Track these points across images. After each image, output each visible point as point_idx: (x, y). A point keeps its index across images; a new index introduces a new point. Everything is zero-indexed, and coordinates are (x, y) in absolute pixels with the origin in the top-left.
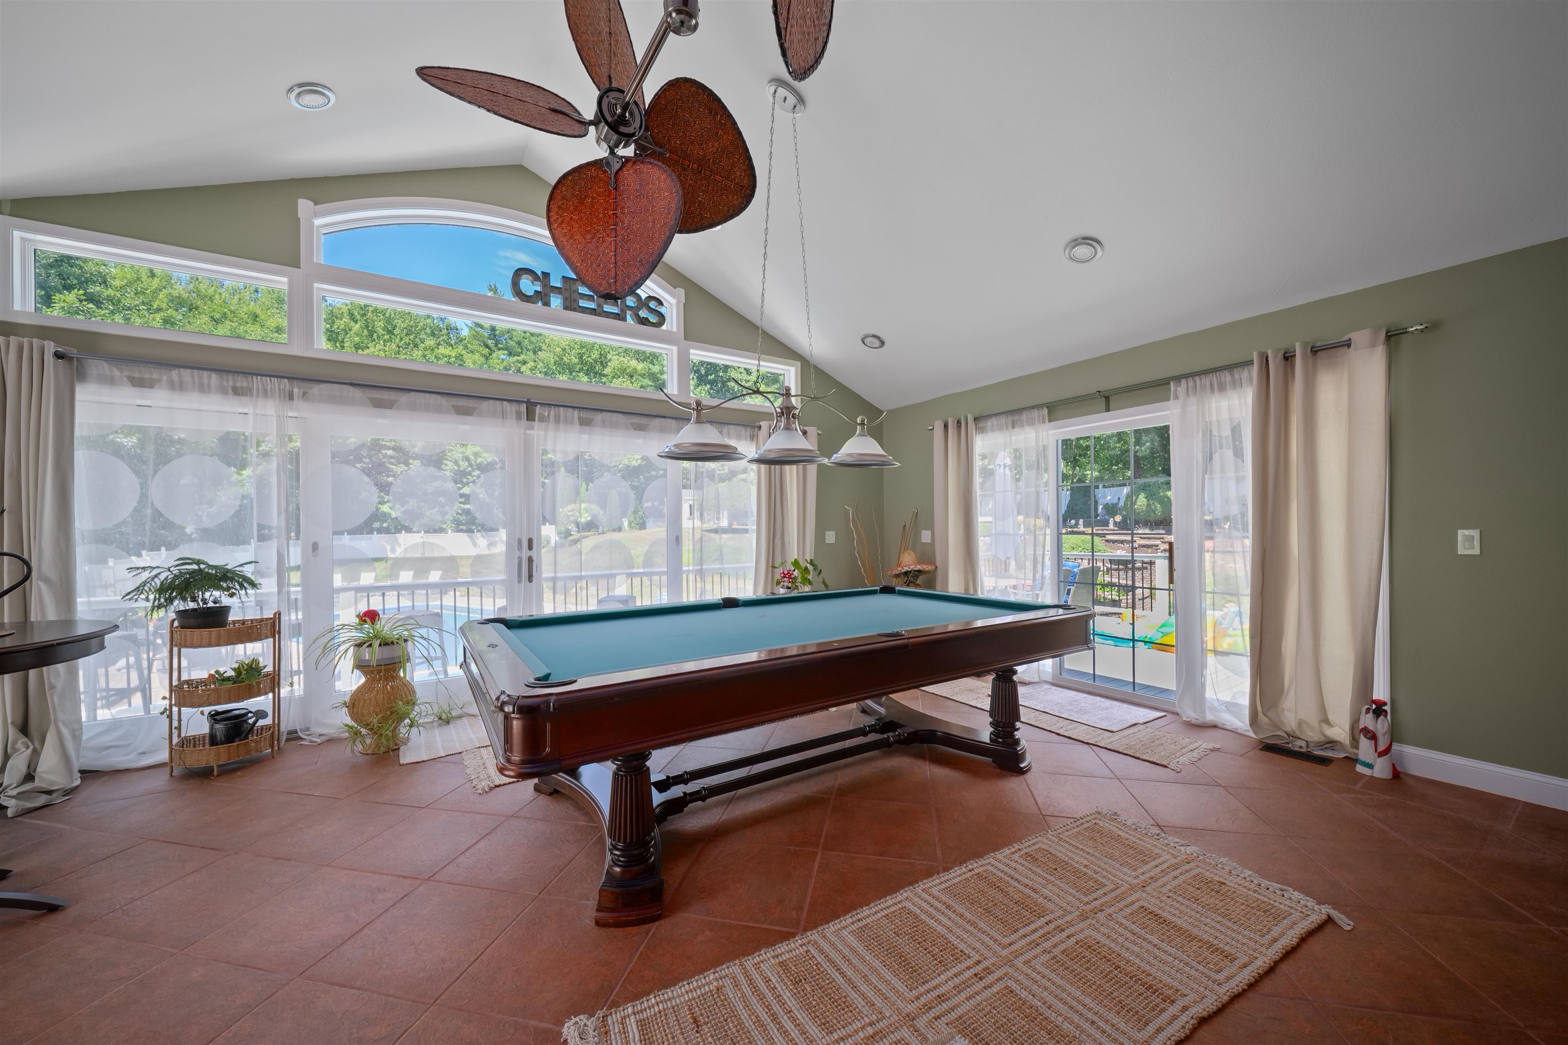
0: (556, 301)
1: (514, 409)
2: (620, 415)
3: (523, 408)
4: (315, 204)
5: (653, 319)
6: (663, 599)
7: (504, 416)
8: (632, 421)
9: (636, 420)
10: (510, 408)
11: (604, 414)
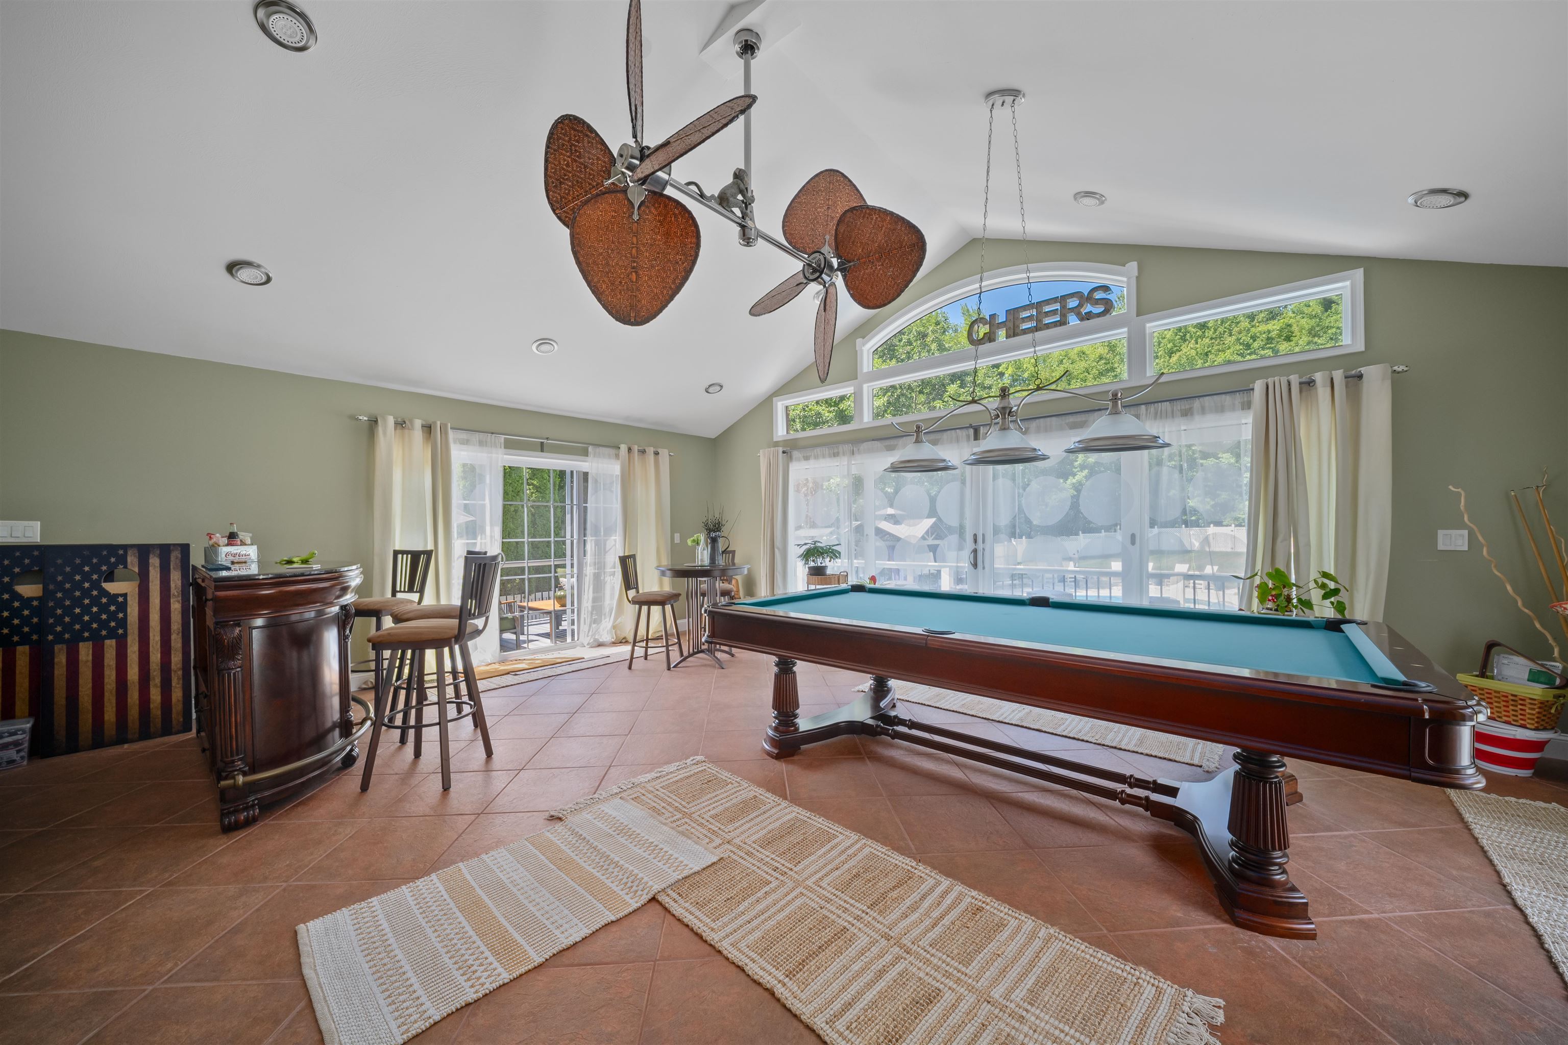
0: (1002, 334)
1: (964, 434)
2: (1054, 419)
3: (971, 431)
4: (863, 338)
5: (1099, 309)
6: (1115, 594)
7: (958, 441)
8: (1067, 421)
9: (1071, 419)
10: (963, 433)
11: (1037, 421)
